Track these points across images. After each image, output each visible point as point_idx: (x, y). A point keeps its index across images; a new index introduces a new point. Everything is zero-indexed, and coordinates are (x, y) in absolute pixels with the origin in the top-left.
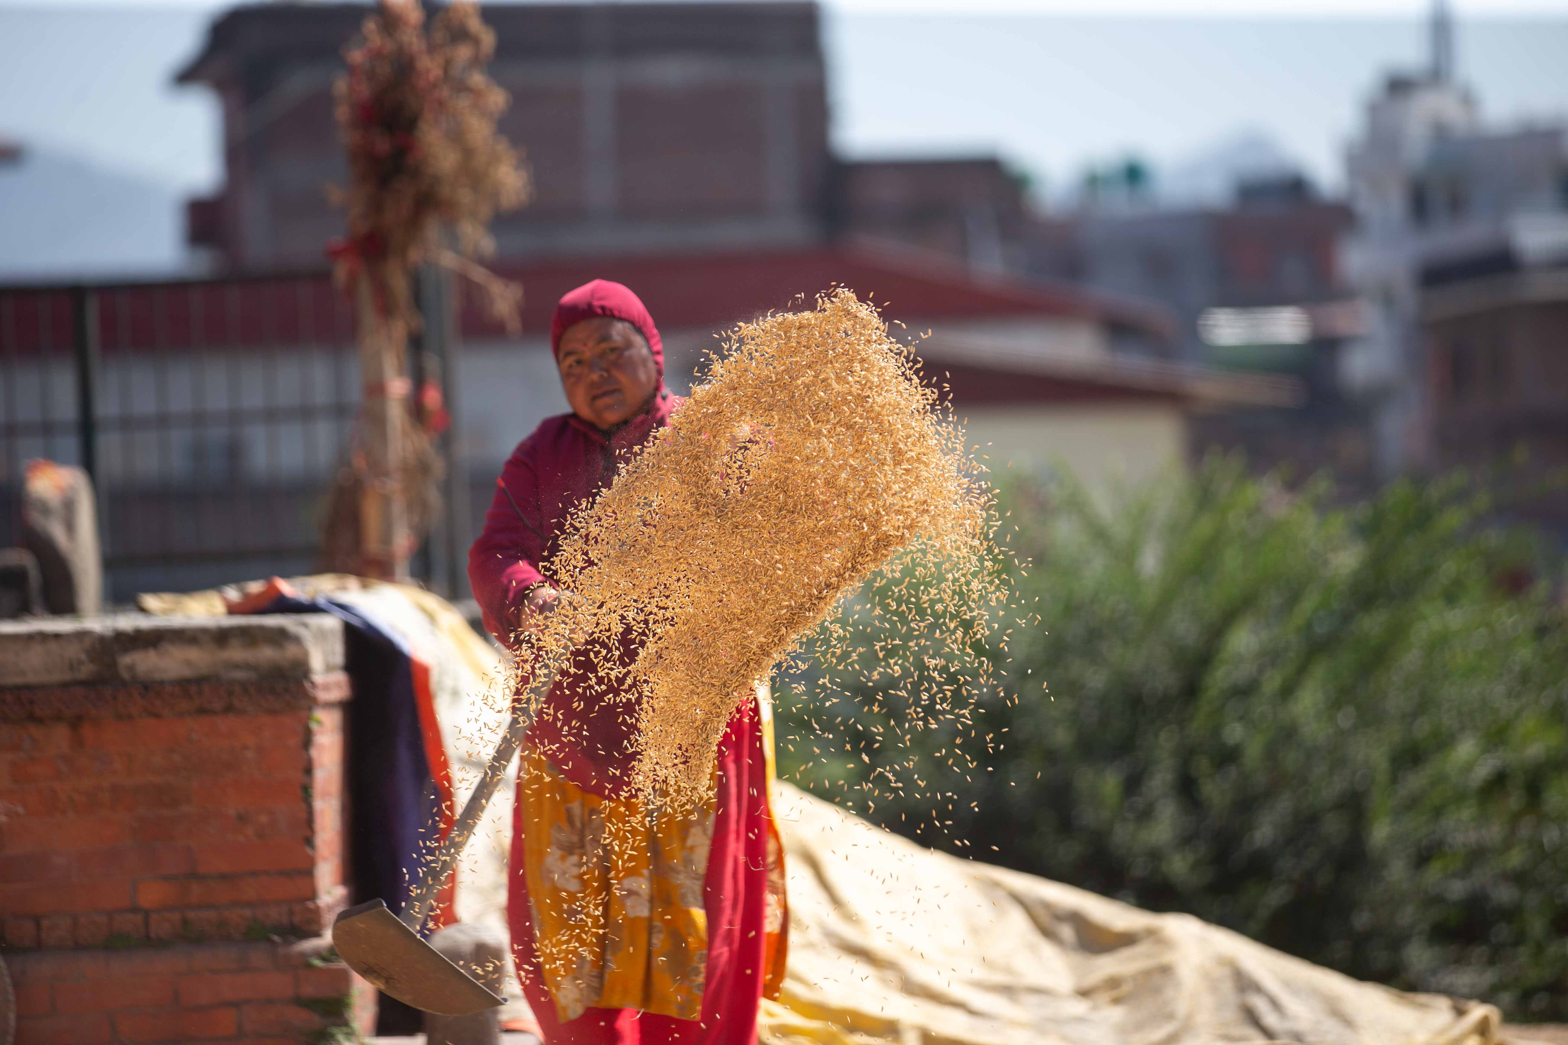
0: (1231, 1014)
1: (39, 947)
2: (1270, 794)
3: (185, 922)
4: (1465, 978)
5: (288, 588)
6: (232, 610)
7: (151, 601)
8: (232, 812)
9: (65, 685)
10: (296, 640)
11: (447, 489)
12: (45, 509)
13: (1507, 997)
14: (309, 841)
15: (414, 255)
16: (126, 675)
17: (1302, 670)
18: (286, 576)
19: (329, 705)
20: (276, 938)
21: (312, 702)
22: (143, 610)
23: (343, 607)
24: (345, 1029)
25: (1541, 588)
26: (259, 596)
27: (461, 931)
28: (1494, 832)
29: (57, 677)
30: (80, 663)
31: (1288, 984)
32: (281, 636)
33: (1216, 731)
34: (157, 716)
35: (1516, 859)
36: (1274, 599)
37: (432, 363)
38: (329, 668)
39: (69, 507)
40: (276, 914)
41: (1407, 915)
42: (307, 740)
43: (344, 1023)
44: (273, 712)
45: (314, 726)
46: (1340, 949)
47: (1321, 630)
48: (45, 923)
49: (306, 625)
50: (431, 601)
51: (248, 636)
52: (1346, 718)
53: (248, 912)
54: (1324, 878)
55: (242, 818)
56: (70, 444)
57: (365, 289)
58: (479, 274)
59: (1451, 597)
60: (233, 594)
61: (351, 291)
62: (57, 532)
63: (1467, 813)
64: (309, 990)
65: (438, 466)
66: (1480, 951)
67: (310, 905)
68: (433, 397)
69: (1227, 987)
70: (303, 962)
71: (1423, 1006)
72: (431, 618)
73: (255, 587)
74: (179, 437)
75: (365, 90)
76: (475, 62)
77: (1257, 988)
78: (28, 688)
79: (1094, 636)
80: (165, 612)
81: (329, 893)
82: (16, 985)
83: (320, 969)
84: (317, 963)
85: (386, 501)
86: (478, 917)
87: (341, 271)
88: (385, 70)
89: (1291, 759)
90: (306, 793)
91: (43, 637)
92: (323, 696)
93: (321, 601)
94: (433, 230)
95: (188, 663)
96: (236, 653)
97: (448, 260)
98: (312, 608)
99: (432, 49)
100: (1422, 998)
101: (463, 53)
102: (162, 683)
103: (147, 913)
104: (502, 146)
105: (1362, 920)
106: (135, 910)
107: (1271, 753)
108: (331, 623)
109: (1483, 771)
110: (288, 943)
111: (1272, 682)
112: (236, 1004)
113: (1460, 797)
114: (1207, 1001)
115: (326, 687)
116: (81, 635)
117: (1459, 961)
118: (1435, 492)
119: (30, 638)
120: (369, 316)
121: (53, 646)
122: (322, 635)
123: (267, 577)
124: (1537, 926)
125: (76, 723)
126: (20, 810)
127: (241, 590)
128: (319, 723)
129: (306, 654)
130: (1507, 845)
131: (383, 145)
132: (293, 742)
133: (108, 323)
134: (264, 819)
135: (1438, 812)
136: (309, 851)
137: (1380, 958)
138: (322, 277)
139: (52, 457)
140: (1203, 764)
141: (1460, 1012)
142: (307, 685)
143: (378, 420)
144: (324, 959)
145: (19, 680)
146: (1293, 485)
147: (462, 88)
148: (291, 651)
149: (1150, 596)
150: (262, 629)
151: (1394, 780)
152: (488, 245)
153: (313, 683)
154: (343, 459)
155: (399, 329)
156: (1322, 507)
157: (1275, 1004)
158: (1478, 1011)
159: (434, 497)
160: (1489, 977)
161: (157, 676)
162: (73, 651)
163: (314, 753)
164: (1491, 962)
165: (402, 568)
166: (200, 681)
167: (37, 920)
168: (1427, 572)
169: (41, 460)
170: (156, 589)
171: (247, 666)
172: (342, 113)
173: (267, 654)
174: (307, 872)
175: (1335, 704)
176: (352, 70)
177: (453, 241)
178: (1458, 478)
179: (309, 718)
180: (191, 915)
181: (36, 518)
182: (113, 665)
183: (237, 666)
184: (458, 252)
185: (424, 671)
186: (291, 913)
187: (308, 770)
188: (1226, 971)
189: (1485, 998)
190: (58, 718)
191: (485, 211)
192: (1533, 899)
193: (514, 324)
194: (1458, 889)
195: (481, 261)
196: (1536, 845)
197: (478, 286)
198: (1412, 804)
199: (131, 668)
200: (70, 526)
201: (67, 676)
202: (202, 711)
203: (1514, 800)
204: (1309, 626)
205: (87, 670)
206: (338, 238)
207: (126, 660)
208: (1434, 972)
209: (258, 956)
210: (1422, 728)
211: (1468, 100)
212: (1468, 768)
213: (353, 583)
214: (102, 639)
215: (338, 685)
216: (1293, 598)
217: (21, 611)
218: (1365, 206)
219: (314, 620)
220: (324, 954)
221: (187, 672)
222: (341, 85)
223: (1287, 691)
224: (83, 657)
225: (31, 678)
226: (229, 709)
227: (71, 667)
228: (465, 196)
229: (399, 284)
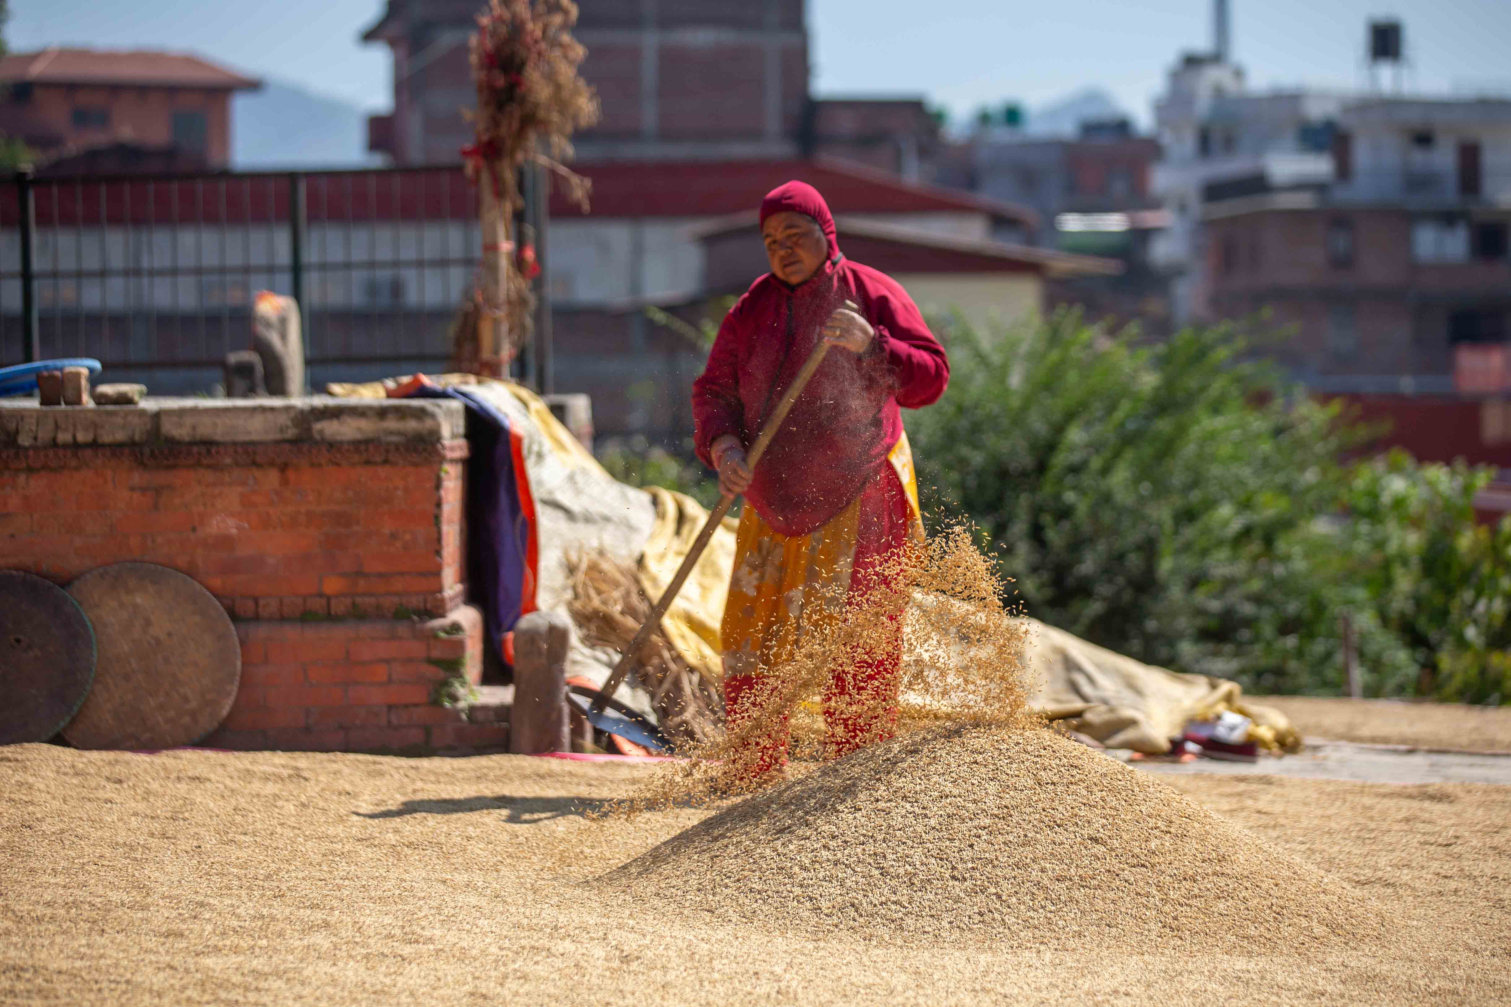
0: (1061, 685)
1: (257, 618)
2: (1092, 540)
3: (354, 604)
4: (1219, 665)
5: (427, 380)
6: (390, 395)
7: (336, 388)
8: (386, 531)
9: (277, 442)
10: (433, 416)
11: (538, 317)
12: (268, 324)
13: (1245, 679)
14: (438, 552)
15: (520, 156)
16: (317, 437)
17: (1117, 455)
18: (426, 373)
19: (453, 461)
20: (415, 618)
21: (442, 459)
22: (331, 394)
23: (464, 395)
24: (460, 679)
25: (1278, 403)
26: (408, 385)
27: (540, 616)
28: (1240, 569)
29: (271, 437)
30: (287, 427)
31: (1099, 666)
32: (421, 414)
33: (1057, 497)
34: (338, 465)
35: (1256, 585)
36: (1097, 408)
37: (530, 231)
38: (454, 436)
39: (283, 321)
40: (416, 602)
41: (1183, 623)
42: (438, 485)
43: (460, 676)
44: (415, 465)
45: (443, 475)
46: (1136, 644)
47: (1131, 426)
48: (262, 602)
49: (439, 406)
50: (524, 393)
51: (401, 413)
52: (1145, 488)
53: (396, 600)
54: (1127, 596)
55: (393, 536)
56: (285, 279)
57: (485, 178)
58: (563, 170)
59: (1216, 408)
60: (391, 384)
61: (476, 181)
62: (274, 338)
63: (1223, 554)
64: (436, 653)
65: (532, 300)
66: (1228, 648)
67: (438, 595)
68: (530, 254)
69: (1059, 668)
70: (433, 635)
71: (1188, 682)
72: (526, 405)
73: (405, 380)
74: (358, 276)
75: (489, 44)
76: (565, 27)
77: (1079, 669)
78: (253, 443)
79: (976, 428)
80: (344, 396)
81: (451, 588)
82: (242, 643)
83: (444, 641)
84: (442, 635)
85: (496, 322)
86: (553, 608)
87: (469, 167)
88: (503, 30)
89: (1107, 517)
90: (437, 520)
91: (263, 409)
92: (449, 455)
93: (450, 390)
94: (532, 139)
95: (359, 429)
96: (391, 424)
97: (543, 160)
98: (444, 395)
99: (535, 18)
100: (1188, 677)
101: (557, 19)
102: (341, 443)
103: (329, 598)
104: (581, 83)
105: (1151, 625)
106: (321, 595)
107: (1094, 514)
108: (456, 405)
109: (1236, 526)
110: (422, 621)
111: (1096, 463)
112: (387, 661)
113: (1220, 543)
114: (1045, 676)
115: (452, 449)
116: (288, 409)
117: (1216, 654)
118: (1209, 336)
119: (254, 410)
120: (487, 197)
121: (270, 416)
122: (450, 413)
123: (414, 373)
124: (1268, 630)
125: (283, 468)
126: (246, 525)
127: (396, 382)
128: (447, 473)
129: (439, 425)
130: (1249, 576)
131: (501, 81)
132: (429, 485)
133: (313, 197)
134: (408, 537)
135: (1205, 552)
136: (438, 559)
137: (1164, 652)
138: (457, 170)
139: (273, 289)
140: (1047, 519)
141: (1214, 687)
142: (439, 446)
143: (493, 269)
144: (447, 632)
145: (247, 438)
146: (1112, 332)
147: (555, 43)
148: (429, 423)
149: (1015, 402)
150: (409, 408)
151: (1176, 532)
152: (570, 151)
153: (443, 446)
154: (467, 294)
155: (508, 207)
156: (1133, 345)
157: (1091, 680)
158: (1226, 686)
159: (529, 322)
160: (1234, 665)
161: (338, 438)
162: (283, 420)
163: (443, 493)
164: (1236, 655)
165: (506, 370)
166: (367, 442)
167: (256, 601)
168: (1203, 389)
169: (265, 291)
170: (340, 380)
171: (399, 433)
172: (474, 59)
173: (412, 425)
174: (436, 573)
175: (1137, 481)
176: (481, 30)
177: (547, 147)
178: (1225, 327)
179: (440, 469)
180: (359, 600)
181: (261, 330)
182: (309, 429)
183: (392, 433)
184: (550, 156)
185: (519, 440)
186: (425, 601)
187: (439, 505)
188: (1058, 657)
189: (1231, 678)
190: (272, 464)
191: (569, 128)
192: (1266, 612)
193: (586, 207)
194: (1215, 605)
195: (565, 163)
196: (1268, 576)
197: (563, 177)
198: (1187, 548)
199: (321, 432)
200: (284, 336)
201: (278, 436)
202: (368, 462)
203: (1255, 547)
204: (1122, 425)
205: (291, 433)
206: (469, 145)
207: (318, 426)
208: (1197, 661)
209: (402, 629)
210: (1195, 496)
211: (1239, 73)
212: (1225, 524)
213: (472, 379)
214: (302, 412)
215: (460, 447)
216: (1111, 408)
217: (250, 391)
218: (1167, 139)
219: (445, 403)
220: (448, 628)
221: (358, 436)
222: (474, 40)
223: (1106, 471)
224: (289, 423)
225: (254, 437)
226: (386, 462)
227: (281, 430)
228: (555, 117)
229: (509, 177)
